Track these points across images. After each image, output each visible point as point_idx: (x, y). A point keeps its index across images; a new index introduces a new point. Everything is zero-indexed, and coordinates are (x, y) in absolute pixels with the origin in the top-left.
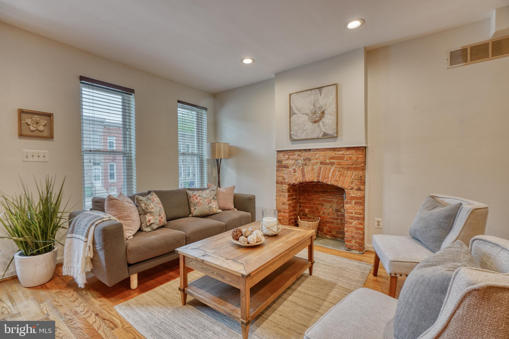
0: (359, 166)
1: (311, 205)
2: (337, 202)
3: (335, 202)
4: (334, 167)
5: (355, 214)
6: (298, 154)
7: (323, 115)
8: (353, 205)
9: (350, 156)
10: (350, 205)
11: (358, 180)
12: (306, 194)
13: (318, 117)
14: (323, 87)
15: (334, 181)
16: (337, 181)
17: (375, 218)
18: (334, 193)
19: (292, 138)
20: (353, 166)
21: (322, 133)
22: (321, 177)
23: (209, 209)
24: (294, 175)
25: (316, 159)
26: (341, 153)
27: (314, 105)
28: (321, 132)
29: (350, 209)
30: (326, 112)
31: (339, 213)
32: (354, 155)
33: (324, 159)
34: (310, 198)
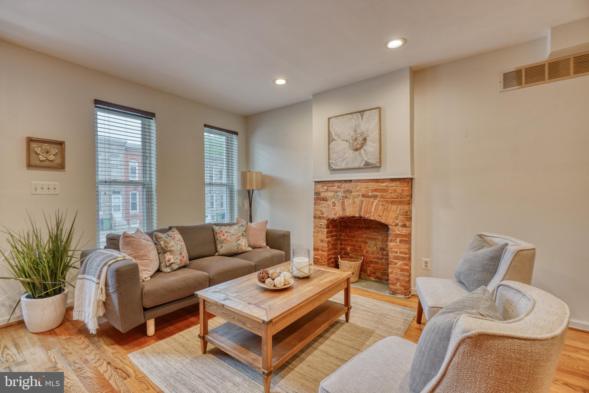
0: (404, 199)
1: (354, 243)
2: (382, 240)
3: (380, 239)
4: (377, 201)
5: (400, 253)
6: (338, 185)
7: (365, 142)
8: (398, 243)
9: (395, 188)
10: (395, 243)
11: (403, 215)
12: (348, 230)
13: (359, 144)
14: (364, 111)
15: (377, 216)
16: (380, 216)
17: (423, 258)
18: (379, 230)
19: (332, 167)
20: (398, 200)
21: (364, 162)
22: (363, 211)
23: (237, 247)
24: (333, 208)
25: (358, 191)
26: (385, 184)
27: (355, 130)
28: (362, 161)
29: (395, 248)
30: (368, 139)
31: (385, 252)
32: (399, 187)
33: (366, 191)
34: (352, 234)
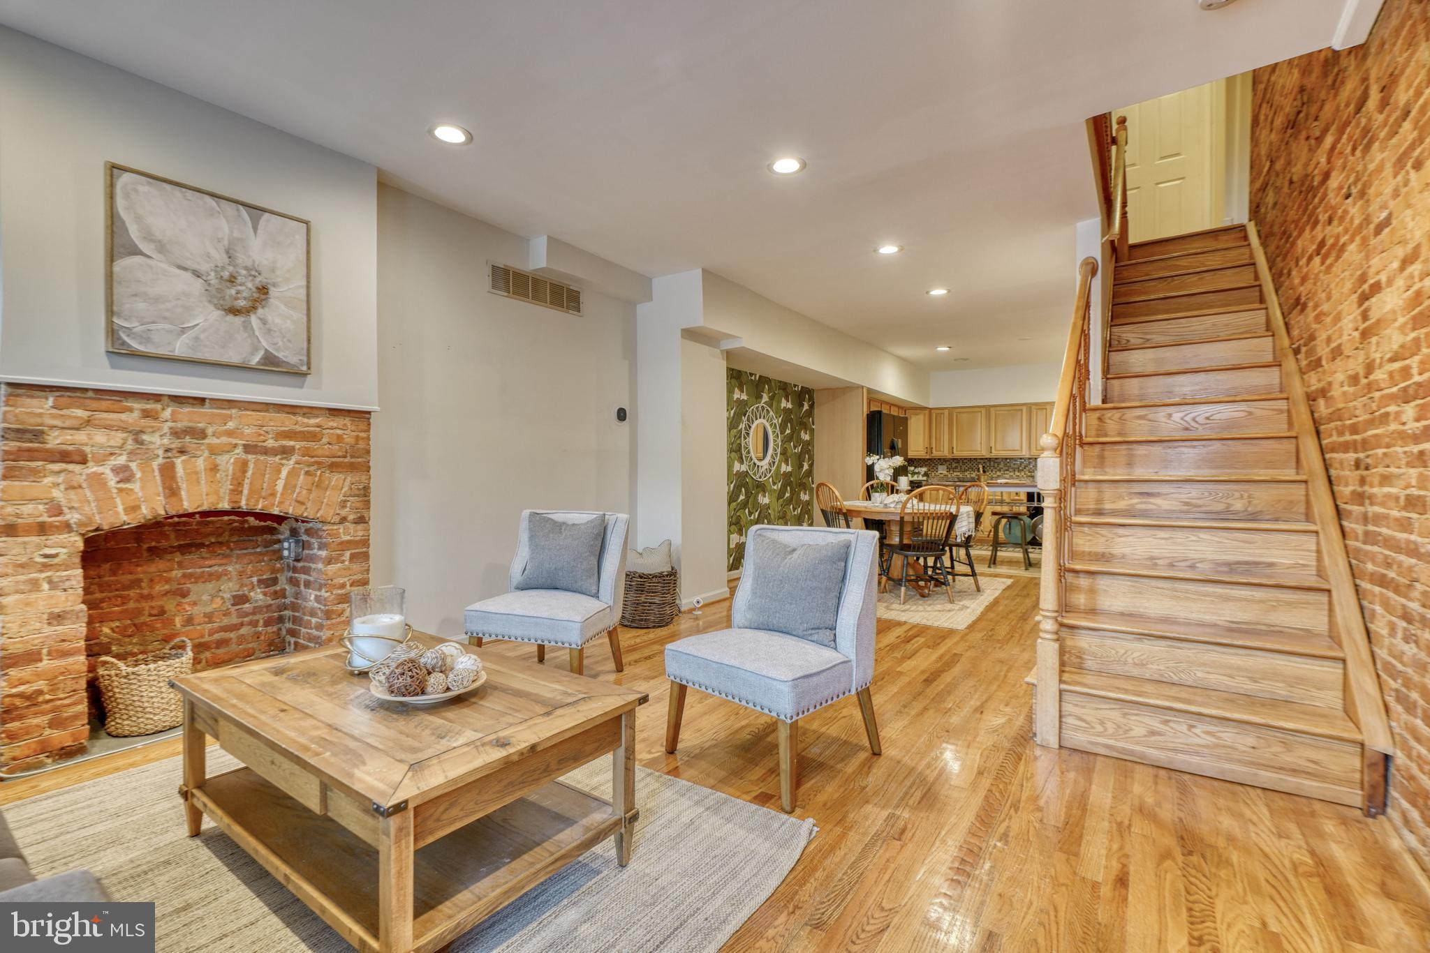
0: (360, 460)
3: (234, 574)
4: (292, 462)
5: (351, 586)
6: (144, 411)
7: (263, 297)
8: (347, 563)
9: (339, 432)
10: (339, 565)
11: (358, 496)
13: (245, 299)
14: (265, 211)
15: (293, 503)
16: (303, 503)
18: (229, 547)
20: (346, 460)
21: (262, 353)
22: (246, 492)
24: (120, 490)
25: (230, 433)
26: (312, 421)
27: (227, 252)
28: (255, 349)
29: (341, 576)
30: (273, 291)
31: (247, 605)
32: (347, 430)
33: (260, 435)
